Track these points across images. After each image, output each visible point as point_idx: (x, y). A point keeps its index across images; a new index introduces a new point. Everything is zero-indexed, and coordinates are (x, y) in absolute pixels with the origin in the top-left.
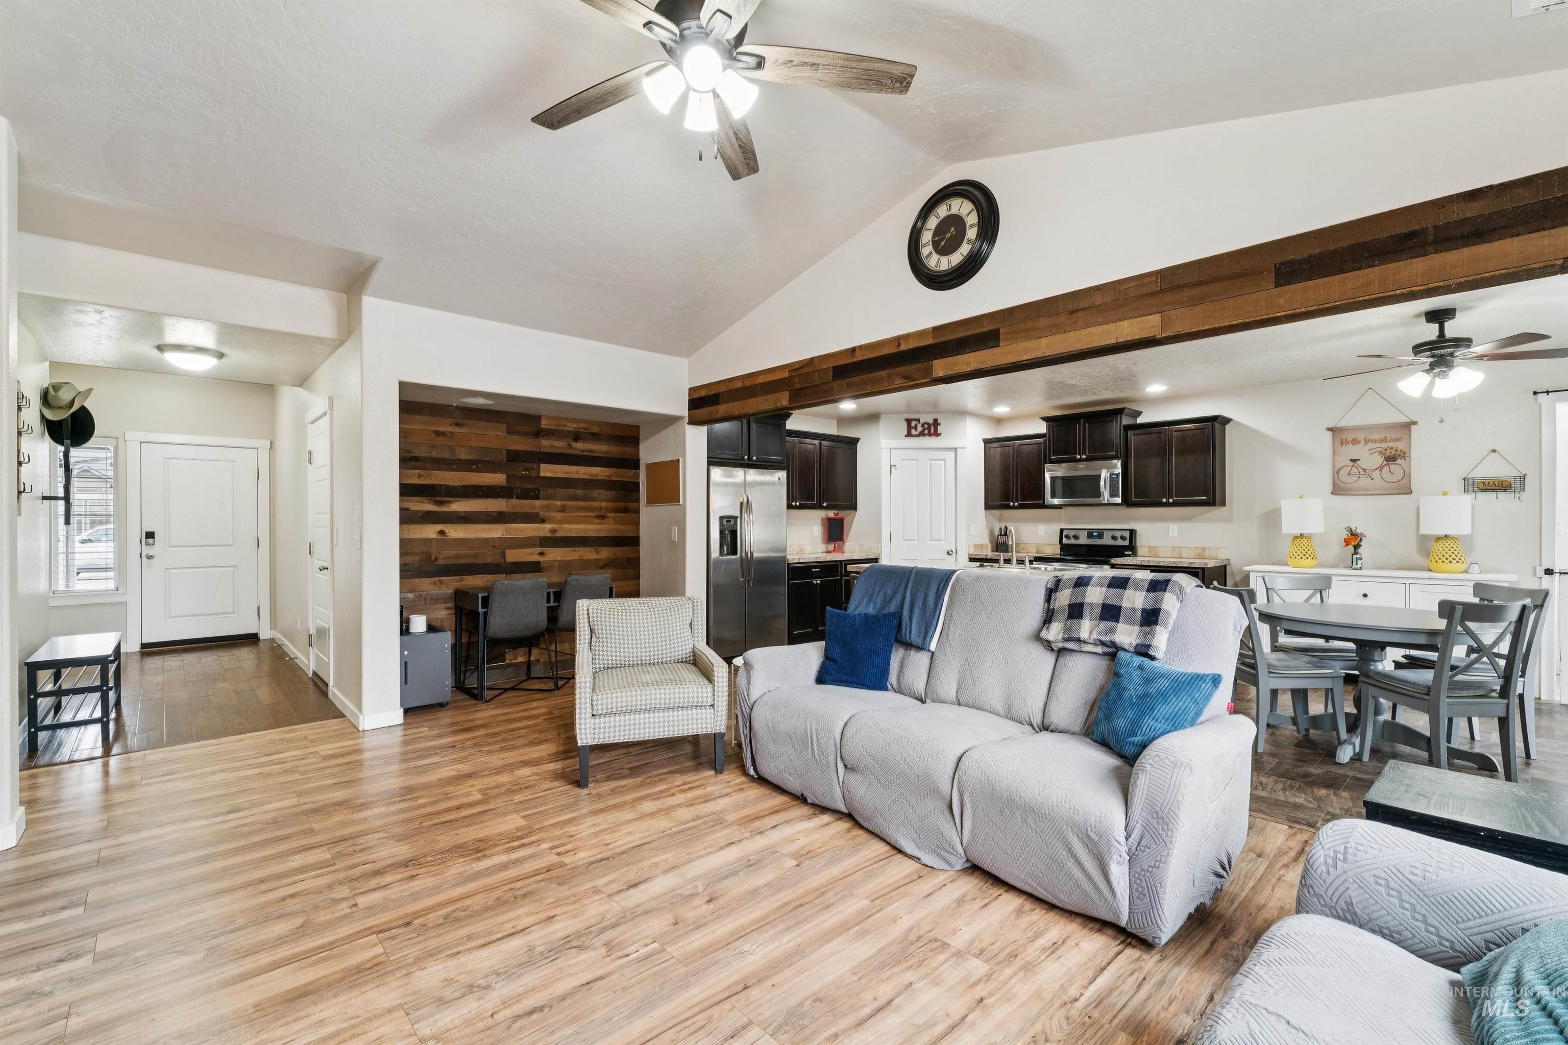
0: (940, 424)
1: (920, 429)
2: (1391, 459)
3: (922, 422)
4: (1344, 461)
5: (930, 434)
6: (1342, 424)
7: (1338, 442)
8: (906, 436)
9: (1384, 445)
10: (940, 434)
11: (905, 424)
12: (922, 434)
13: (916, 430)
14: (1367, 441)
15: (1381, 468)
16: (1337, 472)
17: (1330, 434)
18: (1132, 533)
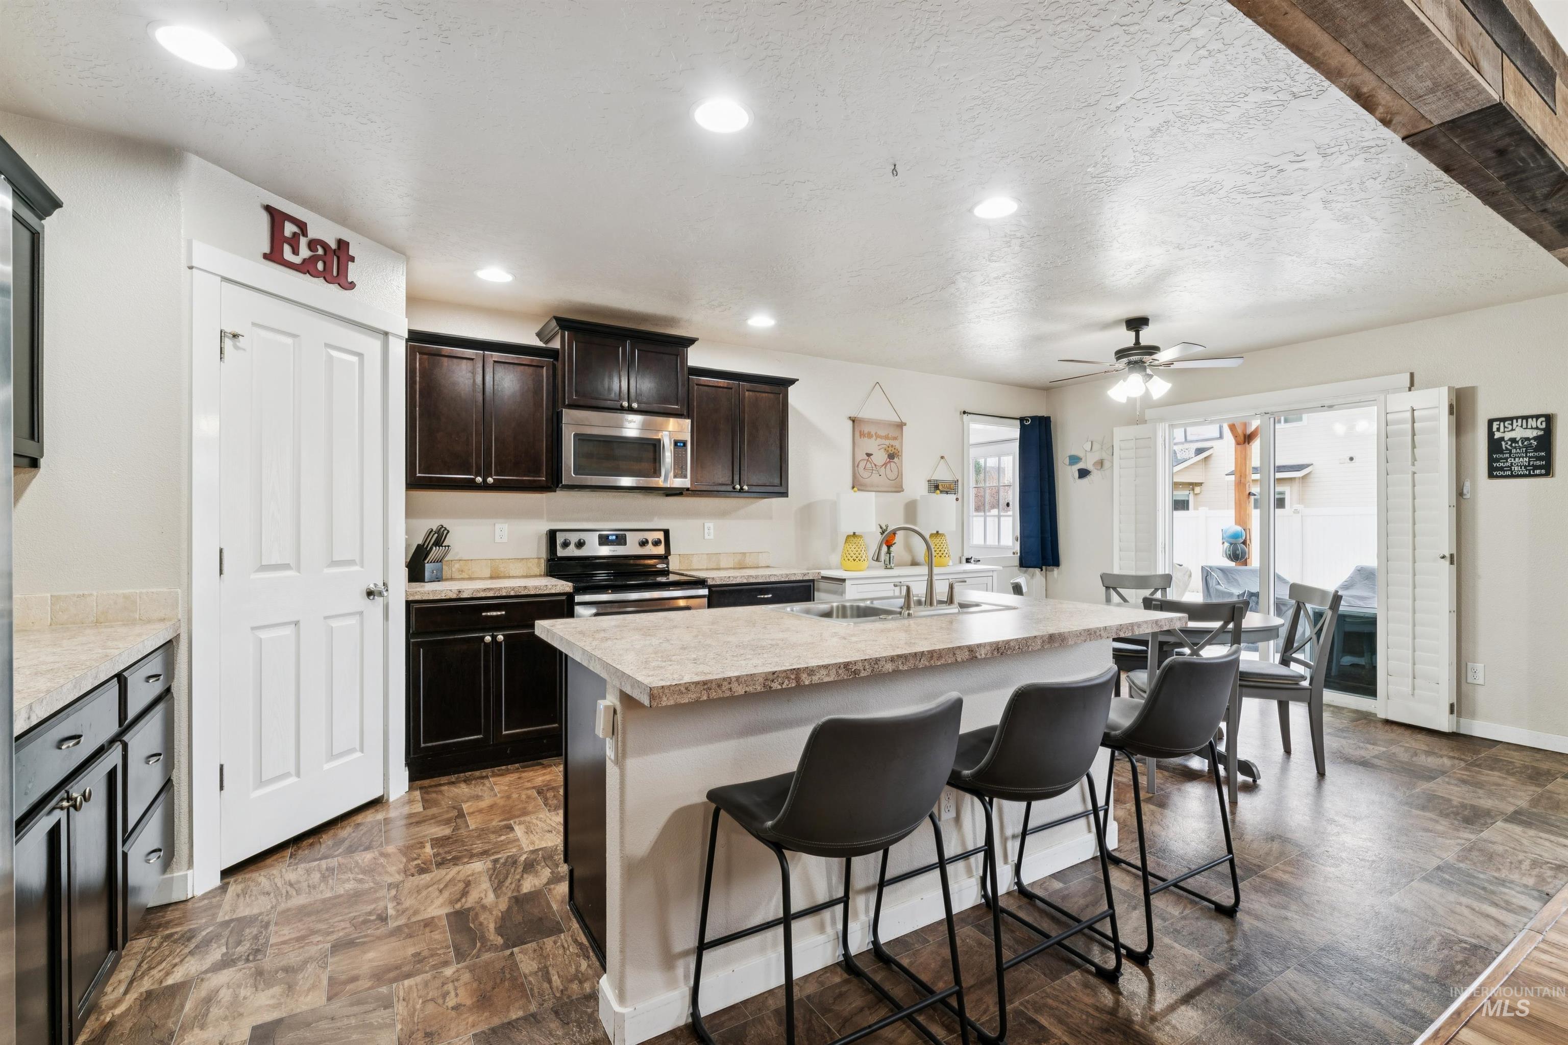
0: (352, 259)
1: (305, 253)
2: (891, 456)
3: (312, 234)
4: (861, 455)
5: (326, 276)
6: (860, 416)
7: (857, 434)
8: (266, 256)
9: (887, 442)
10: (351, 286)
11: (264, 219)
12: (305, 268)
13: (295, 252)
14: (878, 436)
15: (885, 464)
16: (855, 466)
17: (851, 423)
18: (666, 533)
